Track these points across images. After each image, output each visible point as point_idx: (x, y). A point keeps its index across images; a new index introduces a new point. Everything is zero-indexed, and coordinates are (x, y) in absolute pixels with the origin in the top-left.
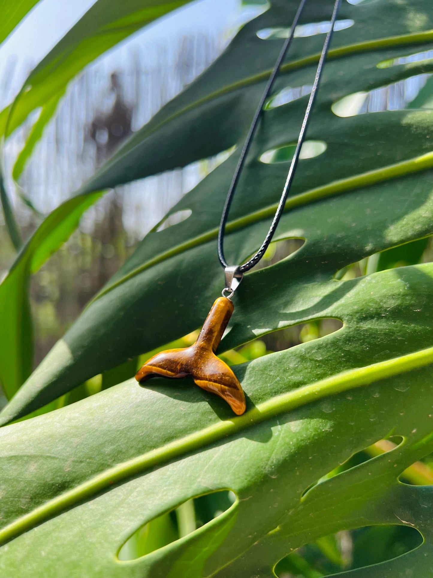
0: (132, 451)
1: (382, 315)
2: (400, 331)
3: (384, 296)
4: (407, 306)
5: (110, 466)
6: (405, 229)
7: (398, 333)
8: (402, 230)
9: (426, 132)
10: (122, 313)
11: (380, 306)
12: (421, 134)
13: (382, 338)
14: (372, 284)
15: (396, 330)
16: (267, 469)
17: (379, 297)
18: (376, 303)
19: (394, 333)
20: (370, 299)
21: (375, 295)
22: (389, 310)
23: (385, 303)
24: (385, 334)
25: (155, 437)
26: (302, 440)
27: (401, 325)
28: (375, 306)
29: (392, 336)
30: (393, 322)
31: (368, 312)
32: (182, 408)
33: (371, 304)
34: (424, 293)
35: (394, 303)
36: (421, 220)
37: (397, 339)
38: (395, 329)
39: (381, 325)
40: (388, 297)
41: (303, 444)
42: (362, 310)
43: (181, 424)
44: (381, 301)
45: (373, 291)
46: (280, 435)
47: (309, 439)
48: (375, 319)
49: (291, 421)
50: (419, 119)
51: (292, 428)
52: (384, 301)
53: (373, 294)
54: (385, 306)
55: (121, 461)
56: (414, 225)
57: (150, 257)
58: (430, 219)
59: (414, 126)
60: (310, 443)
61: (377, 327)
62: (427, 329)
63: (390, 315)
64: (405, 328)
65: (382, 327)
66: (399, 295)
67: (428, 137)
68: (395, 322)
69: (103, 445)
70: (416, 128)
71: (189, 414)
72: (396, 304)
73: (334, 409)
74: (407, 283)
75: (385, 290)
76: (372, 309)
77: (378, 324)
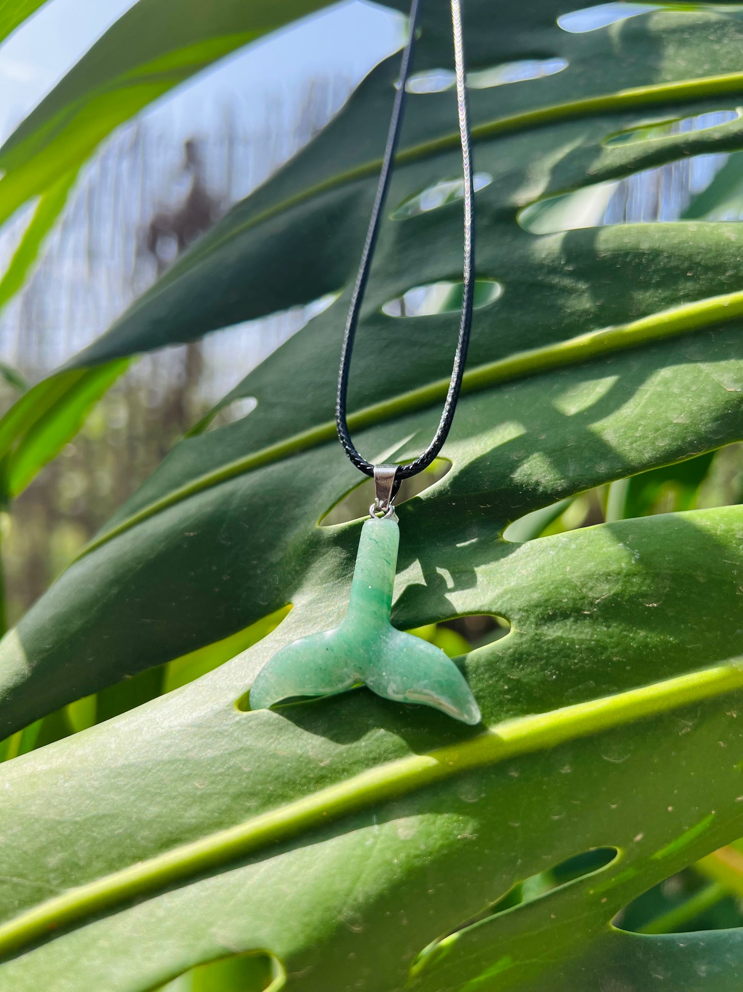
0: (98, 865)
1: (585, 612)
2: (618, 644)
3: (591, 576)
4: (631, 597)
5: (53, 893)
6: (639, 446)
7: (613, 648)
8: (632, 449)
9: (686, 264)
10: (115, 591)
11: (581, 595)
12: (677, 268)
13: (582, 658)
14: (569, 551)
15: (611, 642)
16: (347, 913)
17: (579, 577)
18: (574, 588)
19: (605, 648)
20: (563, 580)
21: (573, 573)
22: (599, 603)
23: (591, 589)
24: (590, 650)
25: (143, 838)
26: (416, 856)
27: (621, 633)
28: (572, 594)
29: (602, 654)
30: (606, 626)
31: (558, 606)
32: (198, 783)
33: (564, 591)
34: (667, 571)
35: (609, 590)
36: (669, 429)
37: (611, 661)
38: (608, 640)
39: (581, 633)
40: (597, 578)
41: (418, 863)
42: (547, 601)
43: (192, 815)
44: (584, 585)
45: (569, 565)
46: (375, 844)
47: (431, 853)
48: (572, 619)
49: (399, 817)
50: (675, 241)
51: (400, 830)
52: (590, 584)
53: (570, 570)
54: (591, 594)
55: (76, 883)
56: (656, 439)
57: (178, 485)
58: (687, 428)
59: (665, 254)
60: (433, 862)
61: (574, 636)
62: (670, 642)
63: (599, 613)
64: (628, 639)
65: (583, 636)
66: (619, 574)
67: (689, 274)
68: (608, 627)
69: (44, 850)
70: (669, 257)
71: (211, 795)
72: (612, 592)
73: (483, 795)
74: (637, 551)
75: (592, 564)
76: (566, 600)
77: (576, 630)
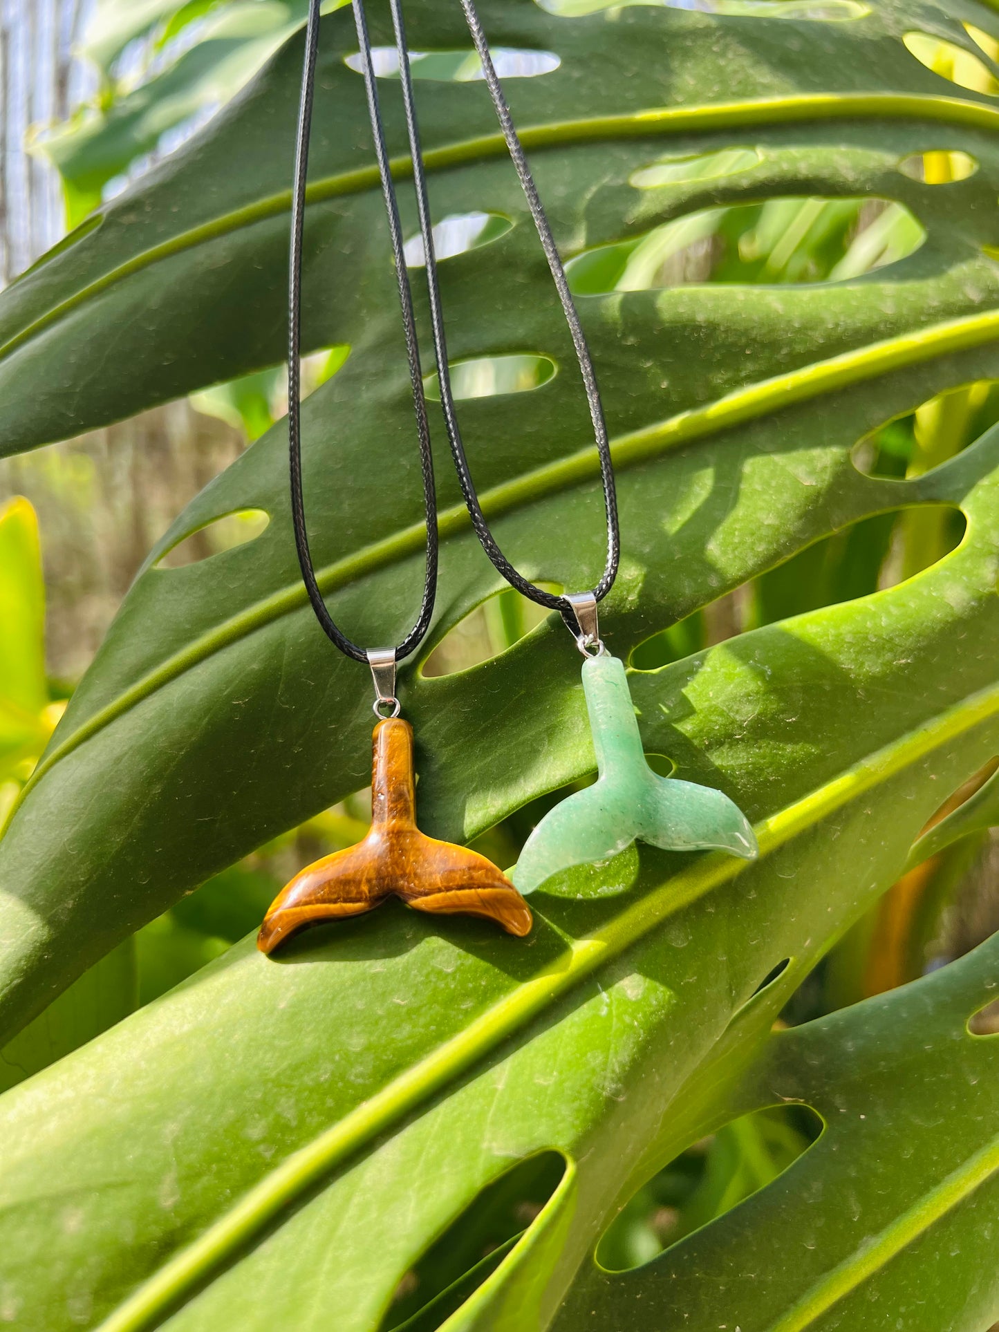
0: (315, 1120)
1: (737, 737)
2: (771, 764)
3: (734, 699)
4: (773, 714)
5: (270, 1166)
6: (741, 553)
7: (768, 768)
8: (735, 557)
9: (744, 340)
11: (730, 720)
12: (734, 344)
13: (744, 784)
14: (706, 675)
15: (765, 762)
16: (610, 1087)
17: (724, 701)
18: (722, 714)
19: (761, 770)
20: (711, 707)
21: (717, 698)
22: (747, 725)
23: (737, 712)
24: (749, 774)
25: (356, 1076)
26: (652, 1013)
27: (771, 752)
28: (721, 720)
29: (759, 776)
30: (757, 748)
31: (712, 735)
32: (398, 999)
33: (714, 718)
34: (799, 684)
35: (753, 711)
36: (764, 532)
37: (769, 781)
38: (762, 761)
39: (737, 758)
40: (740, 701)
41: (654, 1019)
42: (701, 731)
43: (405, 1034)
44: (730, 709)
45: (711, 690)
46: (610, 1012)
47: (663, 1007)
48: (727, 746)
49: (621, 978)
50: (728, 312)
51: (629, 992)
52: (735, 707)
53: (713, 695)
54: (738, 718)
55: (295, 1147)
56: (753, 543)
58: (778, 529)
59: (722, 329)
60: (667, 1015)
61: (732, 762)
62: (813, 753)
63: (749, 736)
64: (778, 757)
65: (740, 761)
66: (757, 693)
67: (748, 352)
68: (760, 748)
69: (241, 1121)
70: (726, 331)
71: (419, 1008)
72: (756, 712)
73: (691, 938)
74: (767, 666)
75: (732, 686)
76: (718, 727)
77: (732, 756)
